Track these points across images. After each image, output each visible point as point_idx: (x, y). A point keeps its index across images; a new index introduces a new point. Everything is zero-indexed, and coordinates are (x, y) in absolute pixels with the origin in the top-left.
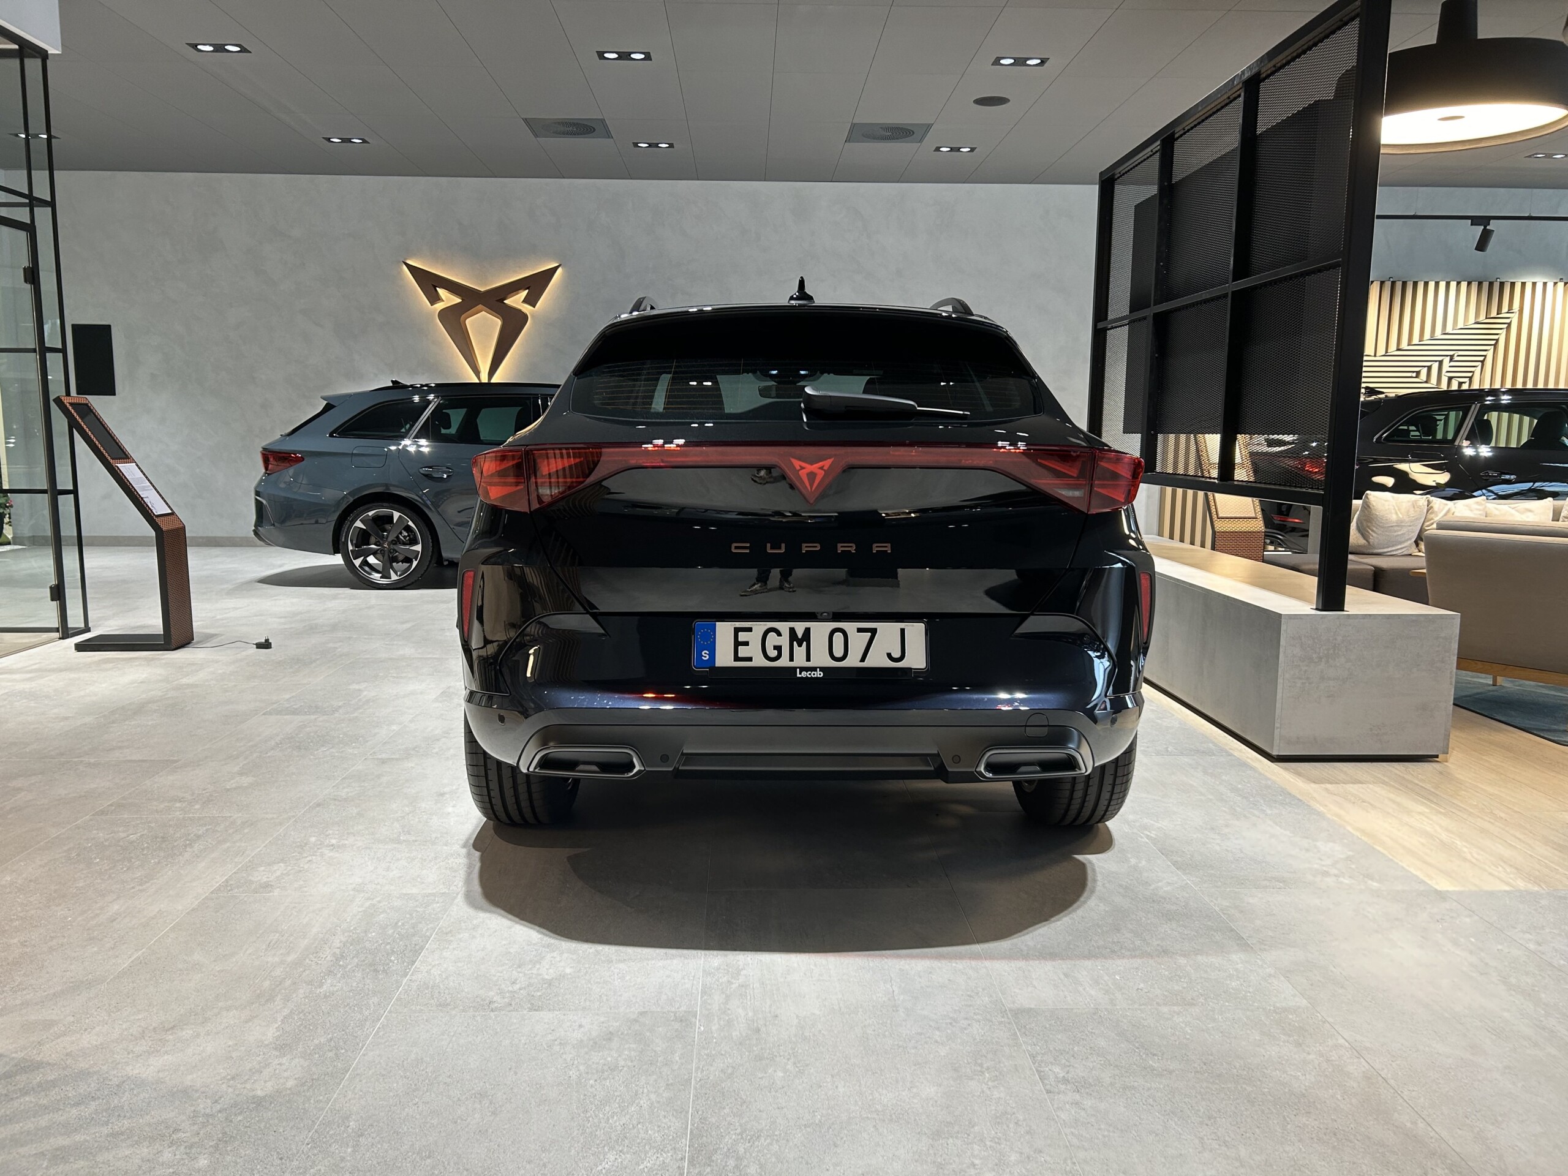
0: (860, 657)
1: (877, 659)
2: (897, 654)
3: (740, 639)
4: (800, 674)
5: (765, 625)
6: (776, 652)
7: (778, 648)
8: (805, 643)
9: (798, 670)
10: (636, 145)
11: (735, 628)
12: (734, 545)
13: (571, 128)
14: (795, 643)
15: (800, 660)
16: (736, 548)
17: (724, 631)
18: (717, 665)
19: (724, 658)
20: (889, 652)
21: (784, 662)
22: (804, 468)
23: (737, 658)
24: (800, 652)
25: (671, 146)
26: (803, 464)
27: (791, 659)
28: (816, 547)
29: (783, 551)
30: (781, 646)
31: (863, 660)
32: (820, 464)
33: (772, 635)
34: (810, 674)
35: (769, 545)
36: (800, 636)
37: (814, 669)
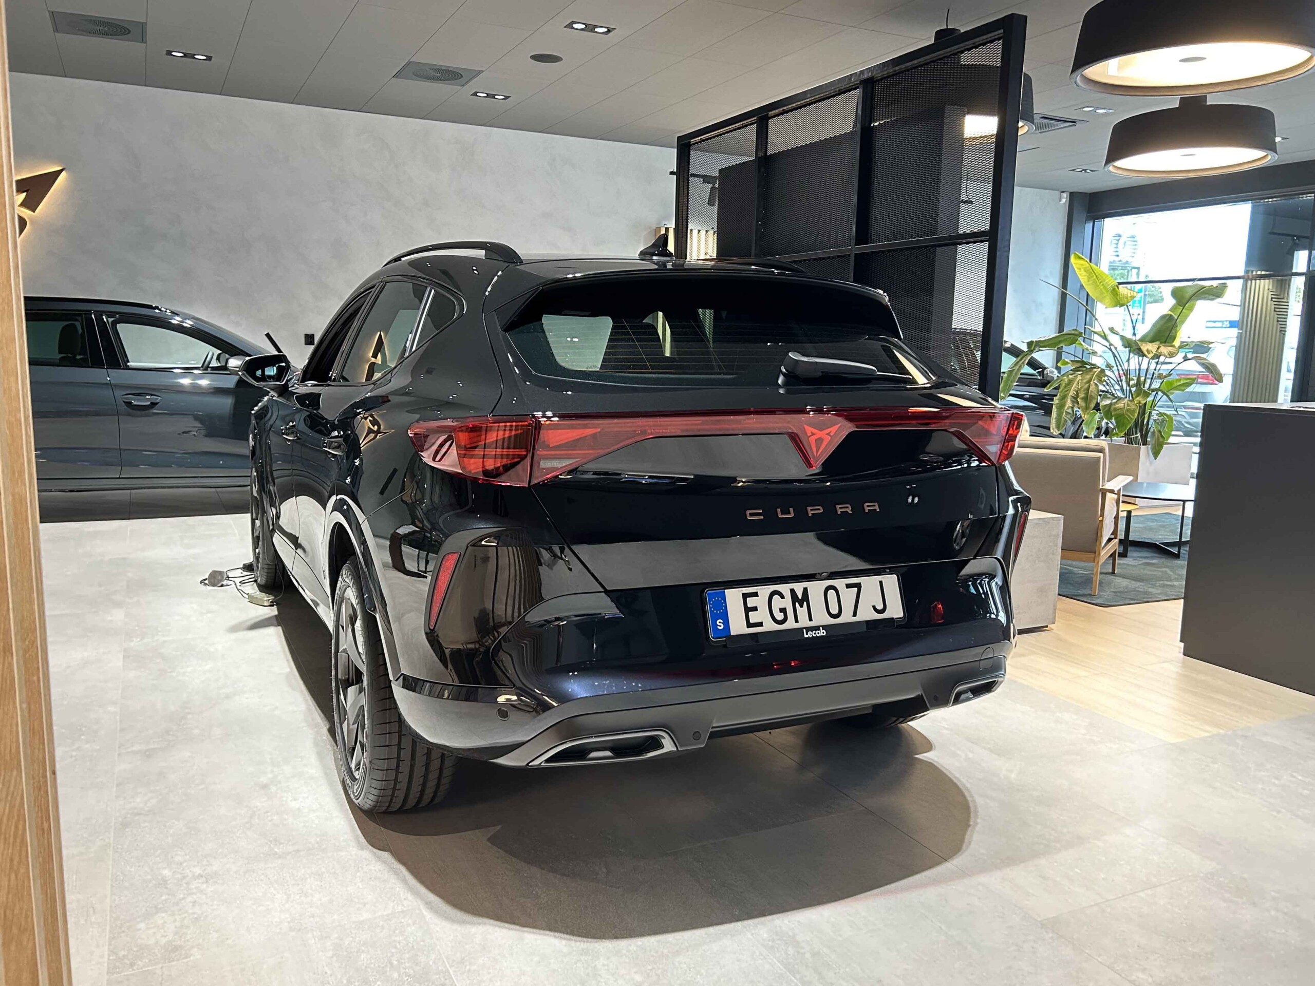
0: (852, 613)
1: (866, 614)
2: (880, 607)
3: (749, 605)
4: (807, 634)
5: (769, 588)
6: (782, 614)
7: (783, 610)
8: (805, 603)
9: (805, 630)
10: (169, 53)
11: (743, 594)
12: (748, 512)
13: (102, 28)
14: (797, 604)
15: (804, 622)
16: (751, 515)
17: (733, 597)
18: (732, 634)
19: (738, 626)
20: (873, 605)
21: (790, 624)
22: (814, 434)
23: (750, 625)
24: (802, 611)
25: (209, 58)
26: (814, 431)
27: (797, 621)
28: (819, 509)
29: (792, 515)
30: (785, 609)
31: (855, 615)
32: (827, 431)
33: (776, 597)
34: (815, 634)
35: (779, 510)
36: (800, 597)
37: (817, 628)
